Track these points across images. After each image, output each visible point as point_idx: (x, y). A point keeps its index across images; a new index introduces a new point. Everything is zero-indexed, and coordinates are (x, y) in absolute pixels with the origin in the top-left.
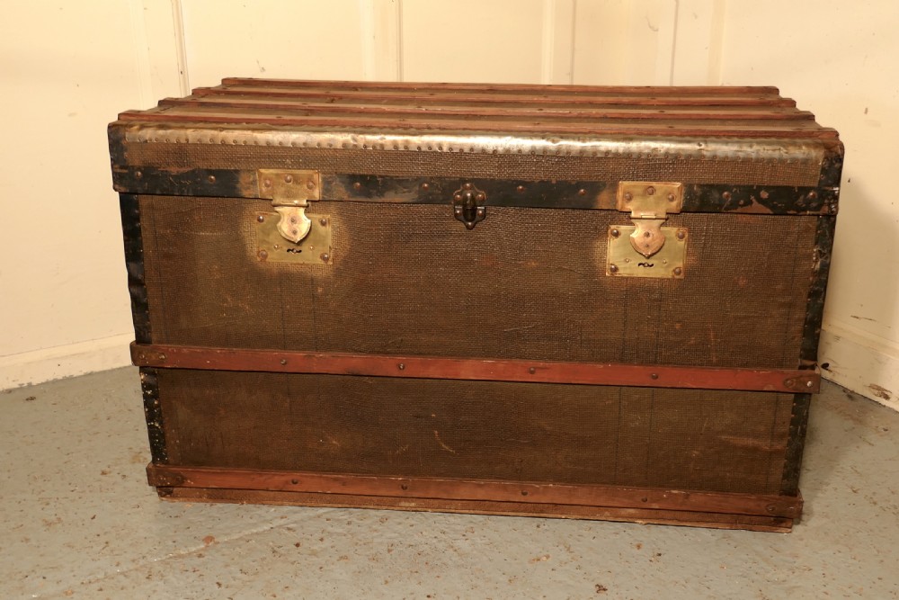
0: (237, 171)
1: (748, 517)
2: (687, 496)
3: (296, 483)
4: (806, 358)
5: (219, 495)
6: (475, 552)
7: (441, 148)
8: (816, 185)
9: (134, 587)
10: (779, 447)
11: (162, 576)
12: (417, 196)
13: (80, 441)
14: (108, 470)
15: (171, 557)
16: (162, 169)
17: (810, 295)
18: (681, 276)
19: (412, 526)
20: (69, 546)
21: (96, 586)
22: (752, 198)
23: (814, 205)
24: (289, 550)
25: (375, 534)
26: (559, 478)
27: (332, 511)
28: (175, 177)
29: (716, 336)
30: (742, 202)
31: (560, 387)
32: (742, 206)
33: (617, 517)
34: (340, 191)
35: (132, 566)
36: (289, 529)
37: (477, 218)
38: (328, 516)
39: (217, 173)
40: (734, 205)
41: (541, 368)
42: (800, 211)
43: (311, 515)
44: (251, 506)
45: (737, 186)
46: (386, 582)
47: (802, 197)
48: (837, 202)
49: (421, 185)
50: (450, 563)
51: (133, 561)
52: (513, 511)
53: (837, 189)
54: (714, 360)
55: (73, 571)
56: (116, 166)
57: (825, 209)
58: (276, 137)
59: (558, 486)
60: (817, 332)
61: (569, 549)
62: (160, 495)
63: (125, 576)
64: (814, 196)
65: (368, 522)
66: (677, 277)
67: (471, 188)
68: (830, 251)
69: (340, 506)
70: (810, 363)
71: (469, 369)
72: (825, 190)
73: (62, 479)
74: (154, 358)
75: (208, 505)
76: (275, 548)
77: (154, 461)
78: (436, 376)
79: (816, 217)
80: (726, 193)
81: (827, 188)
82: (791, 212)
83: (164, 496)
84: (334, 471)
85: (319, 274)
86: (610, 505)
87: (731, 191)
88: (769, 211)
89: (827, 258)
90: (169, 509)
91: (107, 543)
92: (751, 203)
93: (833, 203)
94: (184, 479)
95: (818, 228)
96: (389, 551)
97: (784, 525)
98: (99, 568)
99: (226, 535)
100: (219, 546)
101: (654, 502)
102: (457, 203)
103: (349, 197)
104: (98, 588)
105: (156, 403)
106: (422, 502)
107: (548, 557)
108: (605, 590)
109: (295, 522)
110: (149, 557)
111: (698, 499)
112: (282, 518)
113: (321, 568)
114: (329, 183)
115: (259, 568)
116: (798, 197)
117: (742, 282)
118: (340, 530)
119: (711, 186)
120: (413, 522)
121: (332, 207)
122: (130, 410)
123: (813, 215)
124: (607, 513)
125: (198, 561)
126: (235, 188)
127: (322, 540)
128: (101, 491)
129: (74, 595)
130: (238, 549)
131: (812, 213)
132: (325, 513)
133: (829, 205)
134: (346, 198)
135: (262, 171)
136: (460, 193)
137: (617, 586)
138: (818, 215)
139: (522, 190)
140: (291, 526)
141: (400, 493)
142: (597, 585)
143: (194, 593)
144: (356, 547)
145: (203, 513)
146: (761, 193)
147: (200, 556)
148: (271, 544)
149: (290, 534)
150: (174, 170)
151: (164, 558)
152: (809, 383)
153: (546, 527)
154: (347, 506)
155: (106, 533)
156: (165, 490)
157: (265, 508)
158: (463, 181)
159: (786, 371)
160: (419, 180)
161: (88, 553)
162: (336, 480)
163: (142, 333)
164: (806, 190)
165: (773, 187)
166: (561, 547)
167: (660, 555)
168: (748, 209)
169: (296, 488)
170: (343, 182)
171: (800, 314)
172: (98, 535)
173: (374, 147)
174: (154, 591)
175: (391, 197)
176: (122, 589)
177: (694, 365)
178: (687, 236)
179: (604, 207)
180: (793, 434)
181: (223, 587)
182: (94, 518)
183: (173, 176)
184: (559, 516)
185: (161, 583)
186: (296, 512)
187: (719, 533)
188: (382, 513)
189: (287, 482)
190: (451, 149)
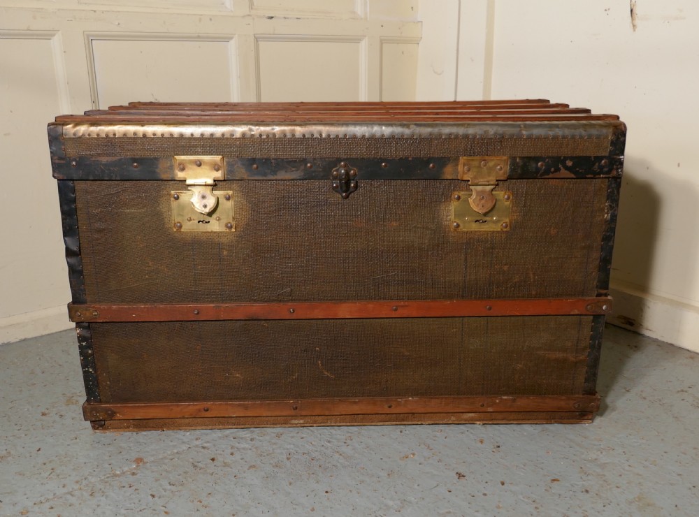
0: (156, 159)
1: (560, 413)
2: (514, 400)
3: (207, 410)
4: (601, 288)
5: (142, 424)
6: (356, 455)
7: (321, 135)
8: (607, 154)
9: (80, 504)
10: (582, 358)
11: (103, 492)
12: (303, 173)
13: (21, 391)
14: (47, 412)
15: (108, 477)
16: (94, 159)
17: (603, 240)
18: (508, 229)
19: (302, 438)
20: (20, 474)
21: (48, 505)
22: (560, 166)
23: (606, 169)
24: (206, 464)
25: (274, 446)
26: (416, 392)
27: (237, 432)
28: (105, 165)
29: (534, 274)
30: (553, 169)
31: (416, 320)
32: (553, 173)
33: (460, 421)
34: (241, 172)
35: (76, 487)
36: (203, 448)
37: (351, 190)
38: (234, 435)
39: (140, 161)
40: (547, 172)
41: (402, 306)
42: (595, 175)
43: (220, 435)
44: (170, 432)
45: (548, 157)
46: (290, 484)
47: (597, 164)
48: (622, 167)
49: (306, 165)
50: (338, 465)
51: (77, 482)
52: (381, 421)
53: (622, 157)
54: (533, 293)
55: (25, 494)
56: (56, 158)
57: (614, 173)
58: (187, 130)
59: (415, 399)
60: (609, 267)
61: (429, 447)
62: (94, 428)
63: (72, 495)
64: (605, 162)
65: (267, 438)
66: (505, 230)
67: (345, 166)
68: (617, 205)
69: (243, 426)
70: (605, 291)
71: (345, 310)
72: (614, 159)
73: (9, 421)
74: (88, 314)
75: (135, 434)
76: (196, 464)
77: (88, 400)
78: (320, 317)
79: (607, 180)
80: (540, 164)
81: (615, 157)
82: (589, 176)
83: (97, 429)
84: (237, 399)
85: (225, 240)
86: (455, 411)
87: (544, 161)
88: (573, 176)
89: (615, 210)
90: (103, 439)
91: (52, 469)
92: (559, 170)
93: (620, 168)
94: (114, 413)
95: (609, 188)
96: (288, 459)
97: (586, 418)
98: (48, 490)
99: (153, 455)
100: (148, 465)
101: (490, 407)
102: (335, 178)
103: (248, 176)
104: (50, 507)
105: (90, 352)
106: (308, 419)
107: (414, 454)
108: (464, 476)
109: (208, 442)
110: (90, 478)
111: (523, 402)
112: (197, 439)
113: (235, 476)
114: (233, 165)
115: (184, 480)
116: (594, 164)
117: (553, 232)
118: (247, 446)
119: (530, 158)
120: (303, 435)
121: (235, 185)
122: (60, 365)
123: (605, 178)
124: (453, 418)
125: (132, 478)
126: (154, 172)
127: (232, 454)
128: (43, 429)
129: (29, 514)
130: (164, 466)
131: (604, 176)
132: (231, 433)
133: (617, 169)
134: (246, 177)
135: (177, 157)
136: (336, 171)
137: (472, 472)
138: (609, 178)
139: (385, 166)
140: (205, 445)
141: (293, 413)
142: (457, 473)
143: (133, 505)
144: (262, 458)
145: (131, 440)
146: (567, 162)
147: (133, 474)
148: (191, 460)
149: (205, 451)
150: (104, 160)
151: (103, 478)
152: (604, 307)
153: (407, 432)
154: (249, 426)
155: (50, 462)
156: (98, 424)
157: (182, 432)
158: (339, 160)
159: (587, 298)
160: (304, 161)
161: (37, 479)
162: (239, 405)
163: (78, 295)
164: (599, 159)
165: (576, 157)
166: (423, 446)
167: (499, 447)
168: (557, 175)
169: (208, 414)
170: (243, 165)
171: (596, 255)
172: (45, 464)
173: (268, 136)
174: (98, 506)
175: (282, 175)
176: (70, 506)
177: (518, 297)
178: (511, 197)
179: (449, 177)
180: (592, 347)
181: (156, 498)
182: (39, 450)
183: (103, 165)
184: (416, 423)
185: (103, 498)
186: (207, 434)
187: (539, 427)
188: (279, 430)
189: (199, 410)
190: (329, 135)
